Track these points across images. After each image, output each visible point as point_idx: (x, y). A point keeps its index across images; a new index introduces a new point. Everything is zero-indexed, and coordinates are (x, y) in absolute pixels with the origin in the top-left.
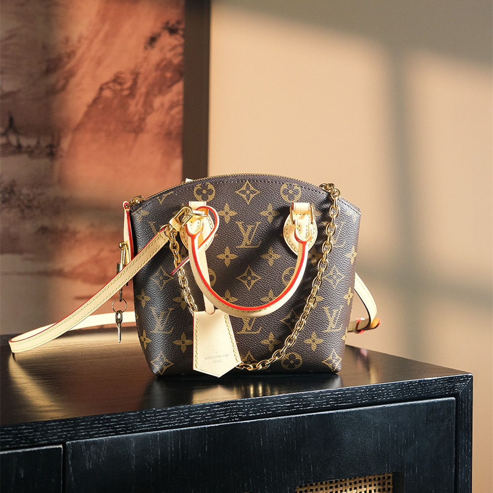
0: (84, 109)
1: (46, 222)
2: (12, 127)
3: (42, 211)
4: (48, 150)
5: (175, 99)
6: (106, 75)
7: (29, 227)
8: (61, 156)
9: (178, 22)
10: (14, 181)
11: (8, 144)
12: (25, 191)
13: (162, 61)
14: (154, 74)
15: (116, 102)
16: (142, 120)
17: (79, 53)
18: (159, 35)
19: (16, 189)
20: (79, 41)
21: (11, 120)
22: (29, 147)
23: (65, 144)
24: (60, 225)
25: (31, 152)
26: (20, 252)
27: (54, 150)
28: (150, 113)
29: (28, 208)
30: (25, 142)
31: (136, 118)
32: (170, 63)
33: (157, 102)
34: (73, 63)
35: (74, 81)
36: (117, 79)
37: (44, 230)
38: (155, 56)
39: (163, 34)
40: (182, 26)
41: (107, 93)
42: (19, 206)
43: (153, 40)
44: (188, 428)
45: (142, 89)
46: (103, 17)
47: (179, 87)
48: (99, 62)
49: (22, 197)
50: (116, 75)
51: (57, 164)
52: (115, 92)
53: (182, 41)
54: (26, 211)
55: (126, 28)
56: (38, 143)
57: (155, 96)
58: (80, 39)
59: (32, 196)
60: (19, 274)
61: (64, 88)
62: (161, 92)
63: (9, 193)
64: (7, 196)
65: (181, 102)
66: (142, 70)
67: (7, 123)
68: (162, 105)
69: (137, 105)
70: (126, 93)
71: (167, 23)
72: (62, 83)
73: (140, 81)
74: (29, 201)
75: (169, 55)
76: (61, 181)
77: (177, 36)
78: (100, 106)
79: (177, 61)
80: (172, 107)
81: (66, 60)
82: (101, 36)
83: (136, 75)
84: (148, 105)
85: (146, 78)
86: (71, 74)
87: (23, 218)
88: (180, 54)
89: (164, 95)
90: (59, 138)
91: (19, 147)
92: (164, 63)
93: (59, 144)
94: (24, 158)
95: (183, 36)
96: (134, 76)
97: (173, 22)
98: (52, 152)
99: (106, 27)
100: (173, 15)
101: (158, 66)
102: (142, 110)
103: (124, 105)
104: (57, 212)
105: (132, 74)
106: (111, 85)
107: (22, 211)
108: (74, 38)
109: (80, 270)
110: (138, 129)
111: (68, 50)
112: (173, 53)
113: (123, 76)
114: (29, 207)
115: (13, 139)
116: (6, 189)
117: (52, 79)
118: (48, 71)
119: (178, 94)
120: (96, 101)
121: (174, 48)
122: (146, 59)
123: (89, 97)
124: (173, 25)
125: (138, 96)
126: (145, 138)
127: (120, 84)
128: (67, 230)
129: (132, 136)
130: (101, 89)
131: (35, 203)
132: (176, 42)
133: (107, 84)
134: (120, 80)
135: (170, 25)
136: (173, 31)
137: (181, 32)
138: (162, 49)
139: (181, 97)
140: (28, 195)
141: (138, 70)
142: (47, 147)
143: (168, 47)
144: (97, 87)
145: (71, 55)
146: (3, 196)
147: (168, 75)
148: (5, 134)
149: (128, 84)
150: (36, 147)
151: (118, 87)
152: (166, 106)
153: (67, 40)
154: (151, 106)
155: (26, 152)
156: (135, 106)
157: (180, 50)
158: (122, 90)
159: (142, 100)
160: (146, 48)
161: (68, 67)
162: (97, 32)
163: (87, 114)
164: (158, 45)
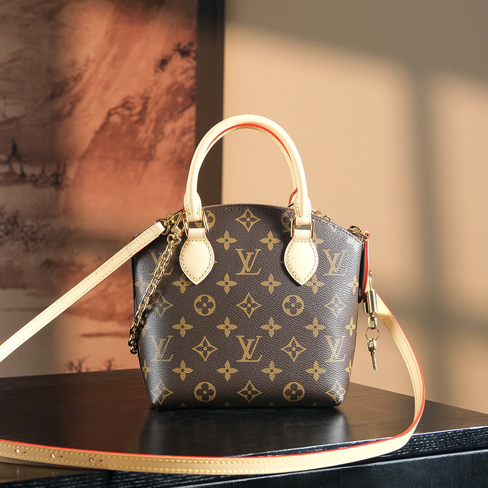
0: (90, 136)
1: (51, 255)
2: (15, 154)
3: (47, 243)
4: (53, 179)
5: (187, 125)
6: (115, 100)
7: (33, 261)
8: (67, 186)
9: (190, 44)
10: (17, 212)
11: (11, 173)
12: (29, 222)
13: (173, 84)
14: (165, 99)
15: (124, 128)
16: (152, 147)
17: (86, 77)
18: (170, 57)
19: (19, 220)
20: (86, 65)
21: (15, 147)
22: (33, 176)
23: (71, 173)
24: (66, 259)
25: (35, 181)
26: (24, 287)
27: (60, 179)
28: (160, 140)
29: (31, 240)
30: (29, 171)
31: (146, 145)
32: (182, 86)
33: (168, 128)
34: (79, 86)
35: (80, 106)
36: (126, 104)
37: (48, 263)
38: (166, 79)
39: (174, 57)
40: (194, 48)
41: (116, 119)
42: (23, 238)
43: (163, 63)
44: (214, 483)
45: (152, 114)
46: (111, 39)
47: (191, 112)
48: (107, 87)
49: (25, 229)
50: (124, 100)
51: (63, 194)
52: (123, 117)
53: (194, 63)
54: (30, 244)
55: (136, 50)
56: (43, 171)
57: (166, 122)
58: (87, 61)
59: (36, 228)
60: (22, 310)
61: (70, 114)
62: (172, 118)
63: (13, 225)
64: (10, 227)
65: (193, 128)
66: (152, 95)
67: (10, 151)
68: (173, 131)
69: (146, 131)
70: (135, 118)
71: (179, 45)
72: (68, 108)
73: (150, 106)
74: (33, 233)
75: (181, 79)
76: (67, 212)
77: (189, 59)
78: (108, 133)
79: (188, 84)
80: (184, 133)
81: (72, 83)
82: (109, 58)
83: (146, 100)
84: (158, 131)
85: (156, 104)
86: (78, 99)
87: (27, 251)
88: (192, 77)
89: (175, 121)
90: (65, 166)
91: (23, 175)
92: (175, 87)
93: (64, 172)
94: (28, 187)
95: (195, 59)
96: (144, 101)
97: (184, 44)
98: (57, 181)
99: (115, 49)
100: (185, 36)
101: (169, 90)
102: (153, 137)
103: (133, 132)
104: (63, 245)
105: (142, 99)
106: (119, 110)
107: (26, 244)
108: (81, 61)
109: (87, 306)
110: (148, 157)
111: (75, 74)
112: (184, 76)
113: (132, 100)
114: (33, 239)
115: (17, 168)
116: (9, 220)
117: (58, 104)
118: (53, 96)
119: (190, 119)
120: (103, 127)
121: (185, 71)
122: (156, 83)
123: (96, 123)
124: (185, 47)
125: (147, 122)
126: (156, 166)
127: (129, 109)
128: (73, 264)
129: (142, 163)
130: (109, 115)
131: (40, 235)
132: (188, 65)
133: (115, 109)
134: (128, 105)
135: (181, 47)
136: (184, 53)
137: (193, 55)
138: (173, 72)
139: (193, 123)
140: (32, 226)
141: (147, 95)
142: (52, 176)
143: (180, 70)
144: (105, 112)
145: (77, 78)
146: (6, 228)
147: (180, 99)
148: (8, 162)
149: (138, 109)
150: (40, 176)
151: (127, 113)
152: (178, 133)
153: (73, 63)
154: (162, 133)
155: (31, 181)
156: (144, 133)
157: (192, 73)
158: (131, 115)
159: (152, 126)
160: (156, 71)
161: (74, 91)
162: (105, 55)
163: (94, 141)
164: (169, 68)
